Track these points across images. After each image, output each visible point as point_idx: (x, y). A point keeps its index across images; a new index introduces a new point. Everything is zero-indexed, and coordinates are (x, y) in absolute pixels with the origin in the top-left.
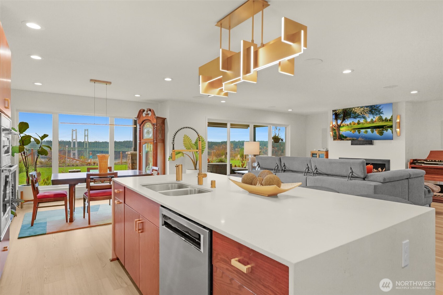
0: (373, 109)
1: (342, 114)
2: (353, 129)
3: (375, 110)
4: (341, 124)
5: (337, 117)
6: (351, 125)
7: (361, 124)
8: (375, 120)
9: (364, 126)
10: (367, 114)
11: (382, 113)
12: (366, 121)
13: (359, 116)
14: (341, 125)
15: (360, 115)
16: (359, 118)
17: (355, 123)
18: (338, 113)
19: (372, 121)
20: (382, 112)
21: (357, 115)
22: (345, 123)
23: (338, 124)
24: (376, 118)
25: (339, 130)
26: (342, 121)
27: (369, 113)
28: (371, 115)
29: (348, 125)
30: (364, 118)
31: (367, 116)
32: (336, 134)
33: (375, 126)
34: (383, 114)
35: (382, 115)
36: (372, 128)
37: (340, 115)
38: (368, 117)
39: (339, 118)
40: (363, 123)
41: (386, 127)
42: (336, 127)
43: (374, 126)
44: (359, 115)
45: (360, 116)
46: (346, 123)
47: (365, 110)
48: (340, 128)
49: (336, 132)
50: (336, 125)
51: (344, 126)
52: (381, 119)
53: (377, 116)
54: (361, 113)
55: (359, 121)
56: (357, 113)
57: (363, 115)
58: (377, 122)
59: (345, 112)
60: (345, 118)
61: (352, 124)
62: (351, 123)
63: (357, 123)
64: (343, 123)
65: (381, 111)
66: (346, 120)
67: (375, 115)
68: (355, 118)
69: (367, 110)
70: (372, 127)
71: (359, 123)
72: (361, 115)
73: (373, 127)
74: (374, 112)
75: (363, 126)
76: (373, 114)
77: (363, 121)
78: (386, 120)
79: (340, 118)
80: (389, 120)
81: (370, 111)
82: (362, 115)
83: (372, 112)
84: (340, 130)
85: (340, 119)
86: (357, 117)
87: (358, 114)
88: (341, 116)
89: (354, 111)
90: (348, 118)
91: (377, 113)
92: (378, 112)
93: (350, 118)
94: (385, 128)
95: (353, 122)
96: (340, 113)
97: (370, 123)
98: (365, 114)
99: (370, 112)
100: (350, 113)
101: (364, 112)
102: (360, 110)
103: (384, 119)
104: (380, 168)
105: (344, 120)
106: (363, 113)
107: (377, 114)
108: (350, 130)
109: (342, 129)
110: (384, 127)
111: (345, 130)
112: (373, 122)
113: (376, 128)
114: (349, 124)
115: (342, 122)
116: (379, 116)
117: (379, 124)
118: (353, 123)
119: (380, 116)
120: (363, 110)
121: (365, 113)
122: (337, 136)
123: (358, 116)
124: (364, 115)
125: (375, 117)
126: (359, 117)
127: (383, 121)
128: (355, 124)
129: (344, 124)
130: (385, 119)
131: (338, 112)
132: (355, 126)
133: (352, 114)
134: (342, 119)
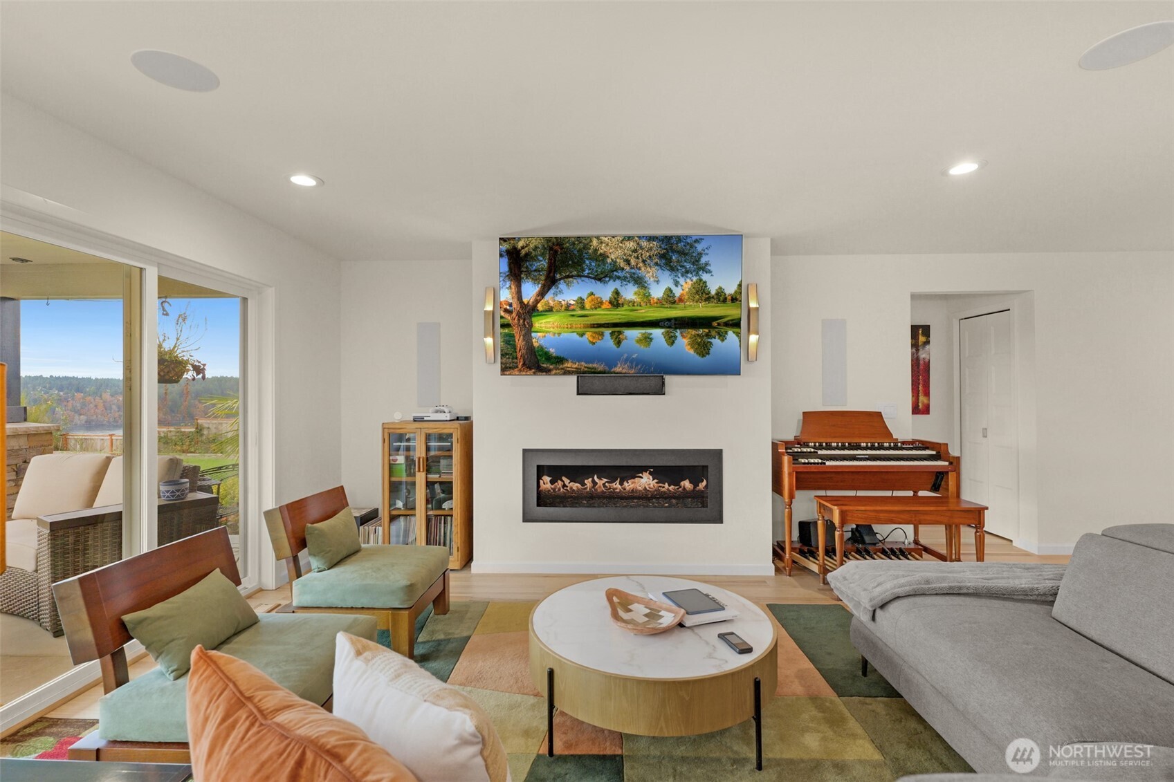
0: (674, 251)
1: (543, 255)
2: (593, 326)
3: (682, 253)
4: (537, 302)
5: (519, 267)
6: (583, 308)
7: (626, 307)
8: (682, 295)
9: (639, 317)
10: (649, 269)
11: (704, 269)
12: (647, 297)
13: (616, 270)
14: (540, 307)
15: (623, 269)
16: (618, 282)
17: (601, 303)
18: (523, 252)
19: (670, 299)
20: (707, 264)
21: (608, 267)
22: (557, 299)
23: (525, 300)
24: (684, 286)
25: (528, 330)
26: (544, 286)
27: (656, 264)
28: (667, 273)
29: (568, 308)
30: (639, 281)
31: (649, 273)
32: (514, 347)
33: (682, 317)
34: (709, 272)
35: (705, 277)
36: (669, 327)
37: (535, 259)
38: (652, 279)
39: (528, 273)
40: (633, 303)
41: (719, 324)
42: (514, 315)
43: (676, 319)
44: (616, 268)
45: (620, 274)
46: (559, 298)
47: (642, 248)
48: (534, 319)
49: (513, 336)
50: (515, 306)
51: (550, 310)
52: (701, 292)
53: (688, 280)
54: (628, 262)
55: (617, 293)
56: (609, 260)
57: (633, 271)
58: (688, 303)
59: (556, 252)
60: (558, 276)
61: (588, 306)
62: (584, 297)
63: (610, 302)
64: (549, 297)
65: (703, 260)
66: (562, 285)
67: (682, 276)
68: (601, 277)
69: (651, 249)
70: (669, 320)
71: (616, 303)
72: (627, 268)
73: (673, 321)
74: (678, 261)
75: (631, 313)
76: (672, 269)
77: (636, 293)
78: (722, 299)
79: (535, 274)
80: (729, 298)
81: (662, 256)
82: (631, 268)
83: (669, 261)
84: (531, 325)
85: (535, 280)
86: (611, 278)
87: (616, 262)
88: (536, 265)
89: (596, 250)
90: (572, 277)
91: (688, 265)
92: (693, 264)
93: (580, 276)
94: (715, 328)
95: (592, 294)
96: (533, 253)
97: (660, 303)
98: (641, 265)
99: (664, 261)
100: (581, 255)
101: (638, 258)
102: (621, 248)
103: (713, 292)
104: (688, 480)
105: (550, 282)
106: (633, 262)
107: (687, 272)
108: (579, 330)
109: (540, 323)
110: (715, 324)
111: (556, 330)
112: (674, 303)
113: (685, 328)
114: (572, 302)
115: (542, 294)
116: (695, 279)
117: (697, 310)
118: (592, 300)
119: (701, 280)
120: (635, 251)
121: (644, 261)
122: (519, 356)
123: (613, 271)
124: (640, 269)
125: (681, 280)
126: (619, 278)
127: (709, 299)
128: (598, 304)
129: (552, 303)
130: (717, 294)
131: (523, 248)
132: (598, 312)
133: (587, 262)
134: (543, 278)
